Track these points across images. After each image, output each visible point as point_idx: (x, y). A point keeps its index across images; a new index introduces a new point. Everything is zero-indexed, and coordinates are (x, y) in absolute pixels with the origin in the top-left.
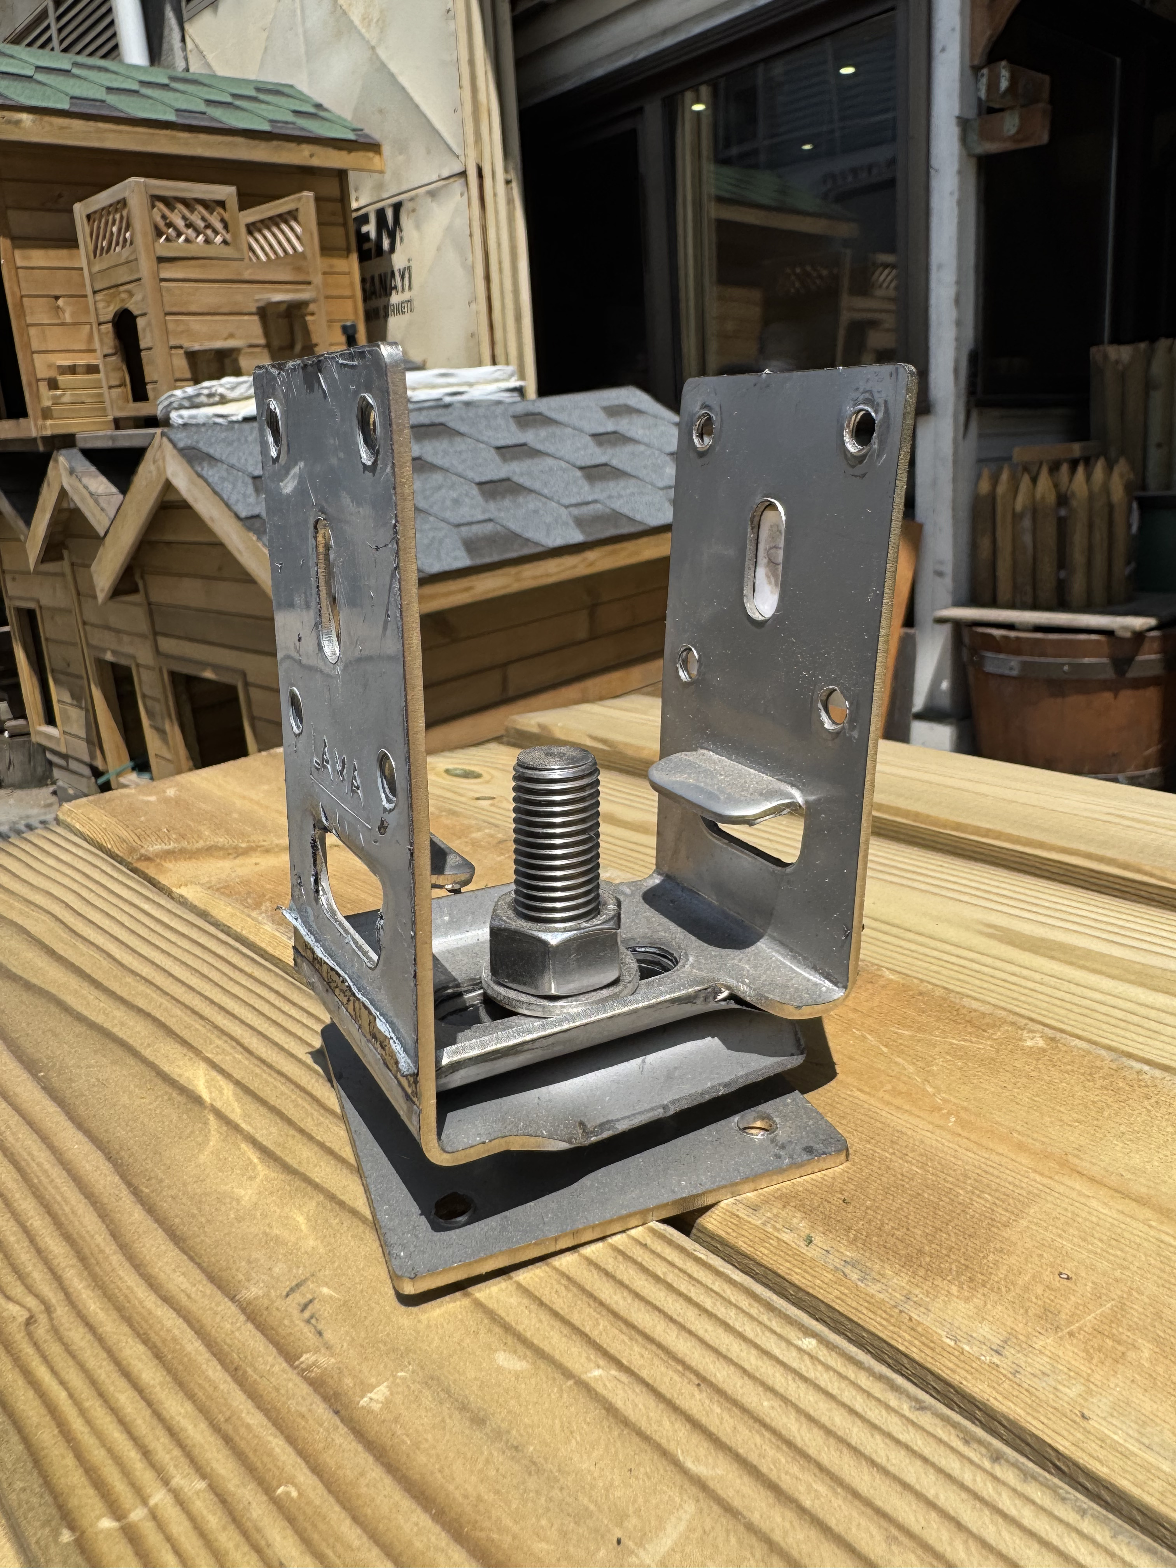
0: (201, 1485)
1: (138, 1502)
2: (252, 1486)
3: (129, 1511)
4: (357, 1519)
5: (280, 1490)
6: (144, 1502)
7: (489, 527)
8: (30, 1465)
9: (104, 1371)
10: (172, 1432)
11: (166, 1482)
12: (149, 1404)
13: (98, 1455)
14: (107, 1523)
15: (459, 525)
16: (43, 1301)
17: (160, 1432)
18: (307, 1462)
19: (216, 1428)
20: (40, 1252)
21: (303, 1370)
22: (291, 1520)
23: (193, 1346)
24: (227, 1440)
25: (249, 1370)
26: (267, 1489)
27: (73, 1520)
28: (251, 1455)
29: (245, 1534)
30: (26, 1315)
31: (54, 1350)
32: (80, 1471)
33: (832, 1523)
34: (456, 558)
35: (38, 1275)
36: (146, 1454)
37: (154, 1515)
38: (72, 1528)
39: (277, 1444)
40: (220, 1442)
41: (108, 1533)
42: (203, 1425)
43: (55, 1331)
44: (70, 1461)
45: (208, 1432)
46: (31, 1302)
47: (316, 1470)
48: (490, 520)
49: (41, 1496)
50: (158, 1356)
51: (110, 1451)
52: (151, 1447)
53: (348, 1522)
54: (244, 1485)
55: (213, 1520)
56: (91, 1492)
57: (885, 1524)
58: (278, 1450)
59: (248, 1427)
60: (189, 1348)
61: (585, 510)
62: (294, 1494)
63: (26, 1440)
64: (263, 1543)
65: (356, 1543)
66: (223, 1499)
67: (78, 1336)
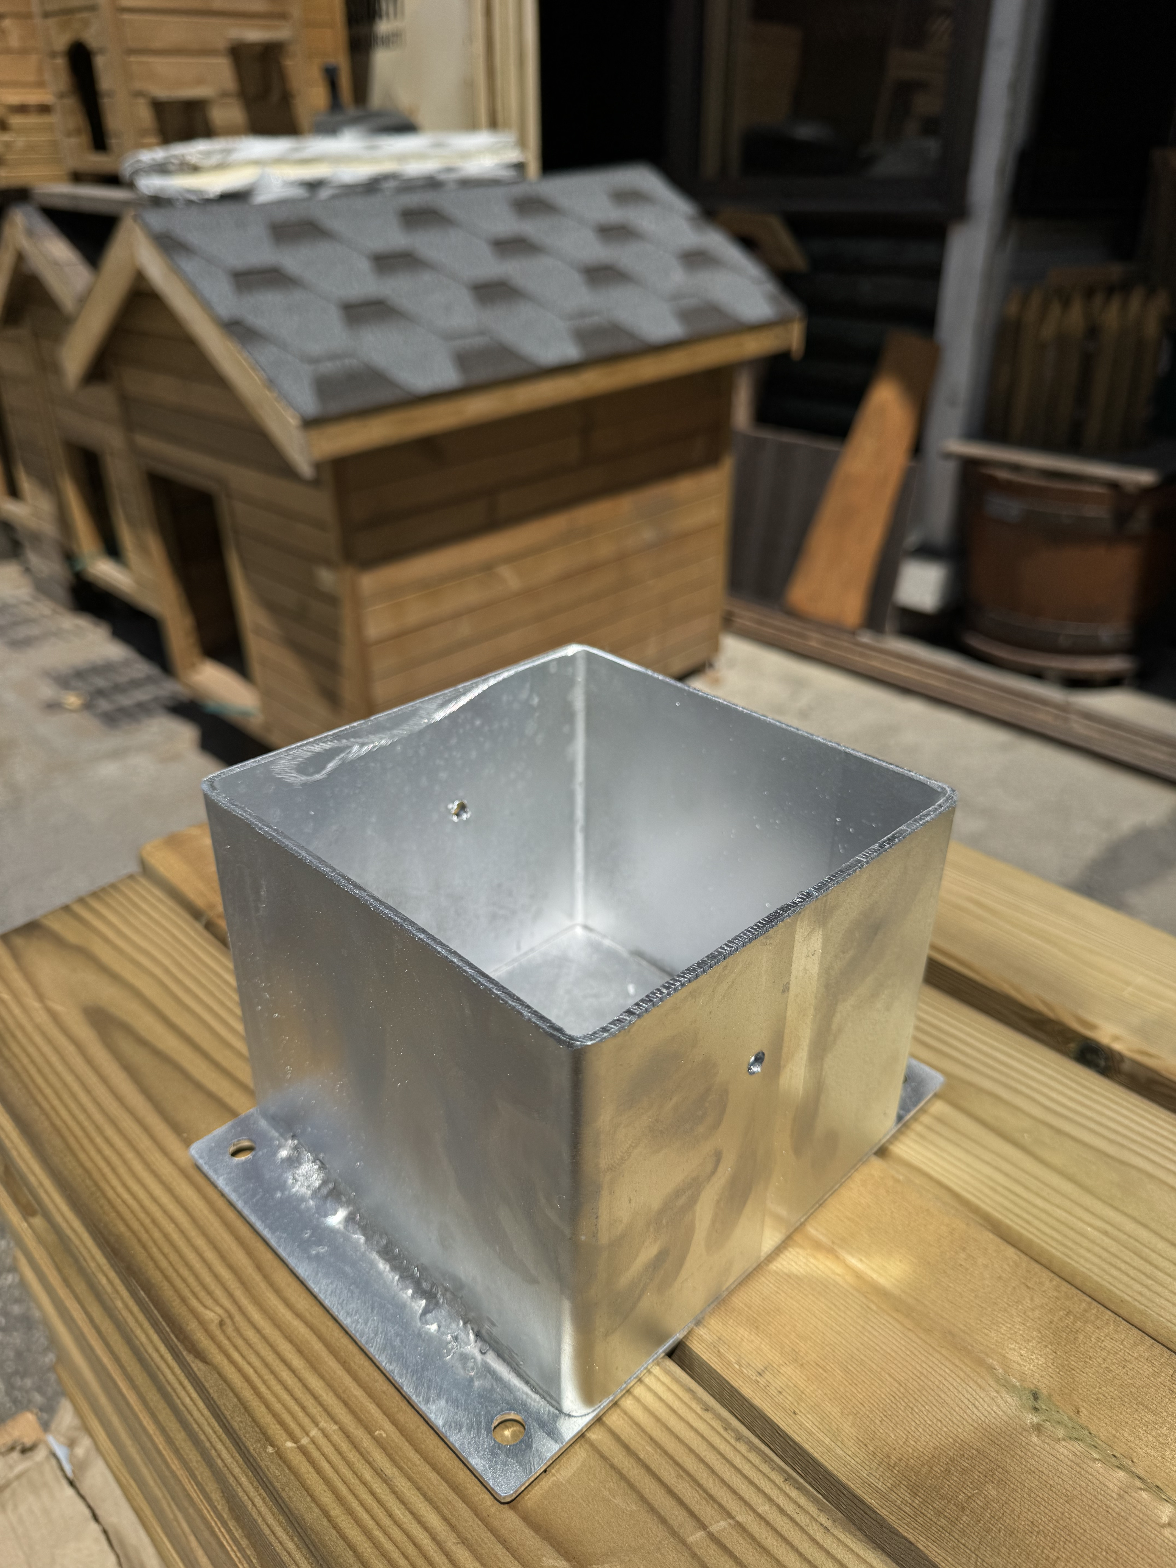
0: (335, 1427)
1: (304, 1434)
2: (362, 1429)
3: (301, 1439)
4: (417, 1450)
5: (377, 1433)
6: (307, 1435)
8: (243, 1410)
9: (271, 1358)
10: (316, 1398)
11: (316, 1424)
12: (300, 1380)
13: (278, 1407)
14: (289, 1444)
16: (227, 1311)
17: (308, 1396)
18: (389, 1419)
19: (338, 1397)
22: (384, 1449)
23: (318, 1346)
24: (346, 1404)
25: (352, 1364)
26: (370, 1432)
27: (273, 1442)
28: (359, 1412)
29: (361, 1454)
30: (220, 1319)
31: (240, 1342)
32: (270, 1416)
33: (653, 1466)
35: (219, 1293)
36: (303, 1408)
37: (313, 1441)
38: (273, 1446)
39: (372, 1408)
40: (342, 1404)
41: (291, 1449)
42: (331, 1394)
43: (238, 1330)
44: (263, 1409)
45: (334, 1398)
46: (218, 1309)
47: (394, 1423)
49: (253, 1427)
50: (300, 1351)
51: (284, 1405)
52: (305, 1404)
53: (413, 1452)
54: (357, 1429)
55: (345, 1446)
56: (278, 1427)
57: (678, 1469)
58: (373, 1411)
59: (355, 1396)
62: (384, 1435)
63: (237, 1395)
64: (371, 1459)
65: (418, 1462)
66: (348, 1436)
67: (250, 1334)
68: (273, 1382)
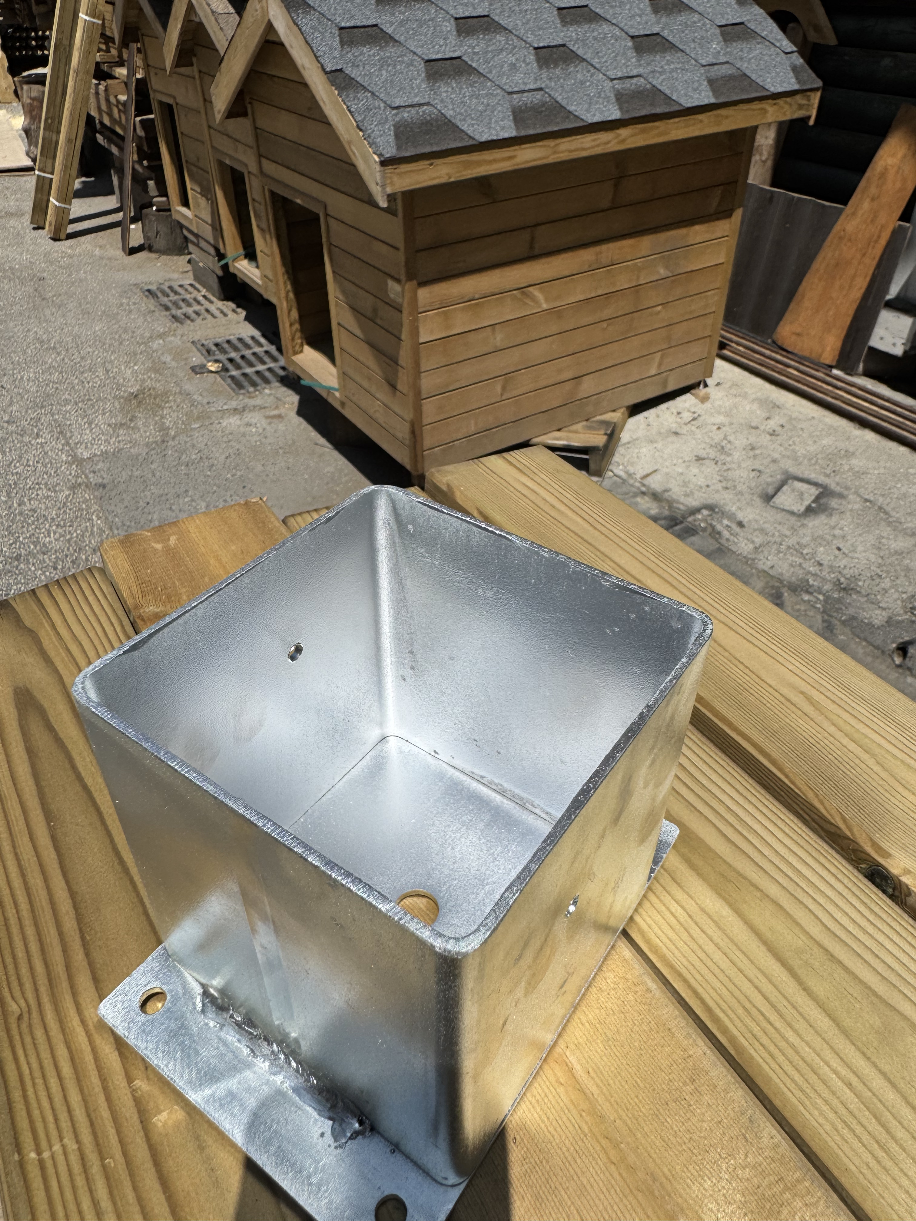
0: (76, 1146)
1: (48, 1147)
2: (96, 1154)
3: (43, 1151)
4: (135, 1188)
5: (107, 1161)
6: (51, 1147)
7: (538, 95)
9: (48, 1060)
10: (70, 1111)
11: (61, 1139)
12: (63, 1090)
13: (36, 1114)
14: (33, 1155)
15: (510, 93)
16: (28, 1005)
17: (65, 1107)
18: (122, 1148)
19: (88, 1115)
20: (31, 968)
21: (134, 1090)
22: (107, 1178)
23: (89, 1057)
24: (92, 1124)
25: (110, 1084)
26: (102, 1159)
27: (20, 1149)
29: (87, 1179)
30: (19, 1012)
31: (28, 1040)
32: (27, 1121)
34: (503, 128)
35: (28, 986)
36: (56, 1120)
37: (53, 1157)
38: (19, 1154)
39: (112, 1133)
40: (88, 1124)
41: (33, 1160)
42: (83, 1110)
43: (30, 1026)
44: (24, 1113)
45: (84, 1114)
46: (22, 1003)
47: (125, 1154)
48: (541, 89)
49: (9, 1130)
50: (72, 1059)
51: (41, 1113)
52: (59, 1116)
53: (131, 1188)
54: (92, 1152)
55: (77, 1168)
56: (30, 1134)
58: (111, 1137)
59: (103, 1117)
60: (87, 1059)
61: (628, 84)
62: (113, 1165)
64: (93, 1188)
65: (131, 1201)
66: (83, 1159)
67: (40, 1032)
68: (41, 1087)
